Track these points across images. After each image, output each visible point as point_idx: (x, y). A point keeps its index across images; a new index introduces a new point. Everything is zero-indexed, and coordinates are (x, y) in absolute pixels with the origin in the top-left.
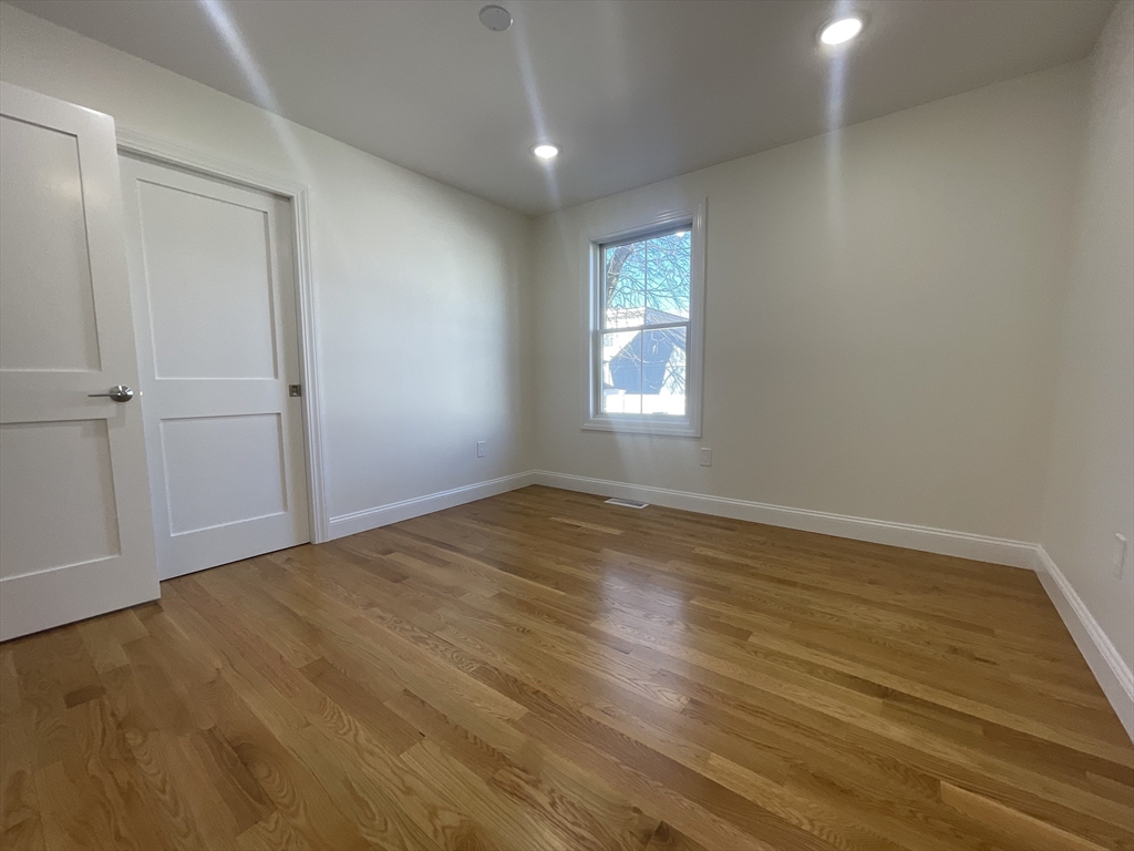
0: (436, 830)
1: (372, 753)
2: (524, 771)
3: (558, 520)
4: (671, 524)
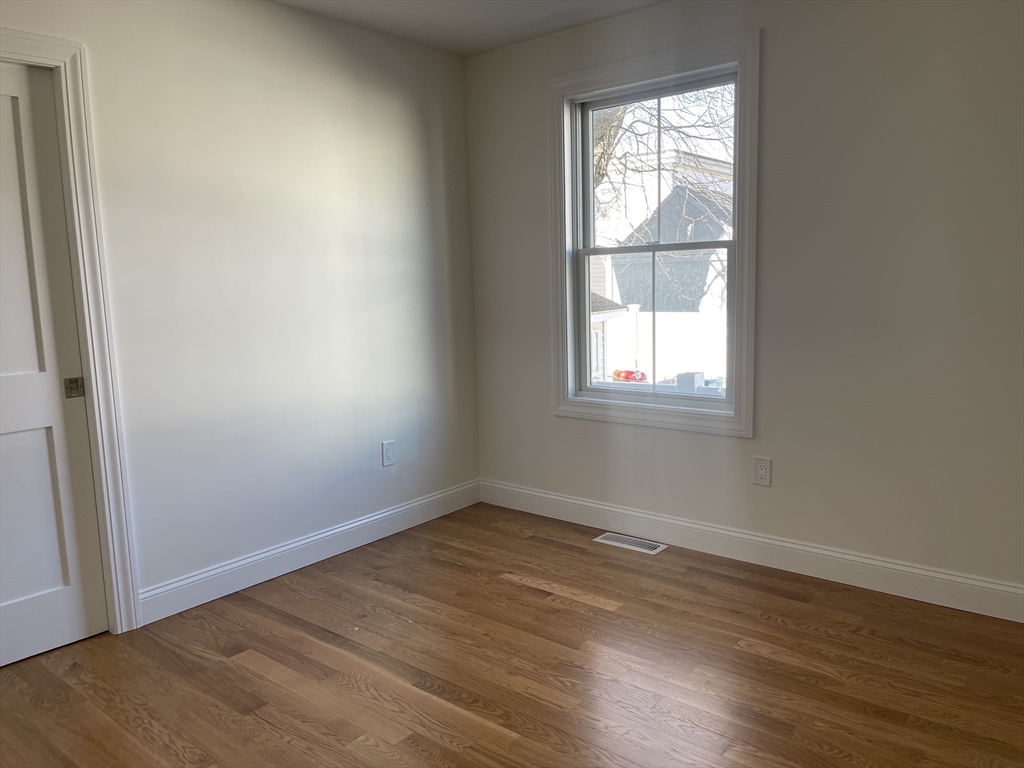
3: (515, 578)
4: (703, 590)
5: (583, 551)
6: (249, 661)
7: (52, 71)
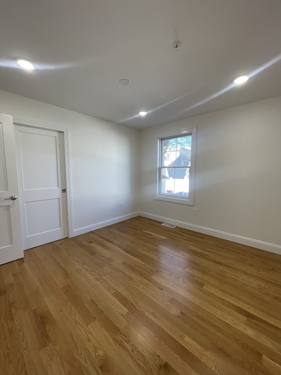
0: (96, 356)
1: (79, 324)
2: (125, 336)
3: (145, 231)
4: (182, 236)
5: (159, 226)
6: (93, 245)
7: (63, 132)
